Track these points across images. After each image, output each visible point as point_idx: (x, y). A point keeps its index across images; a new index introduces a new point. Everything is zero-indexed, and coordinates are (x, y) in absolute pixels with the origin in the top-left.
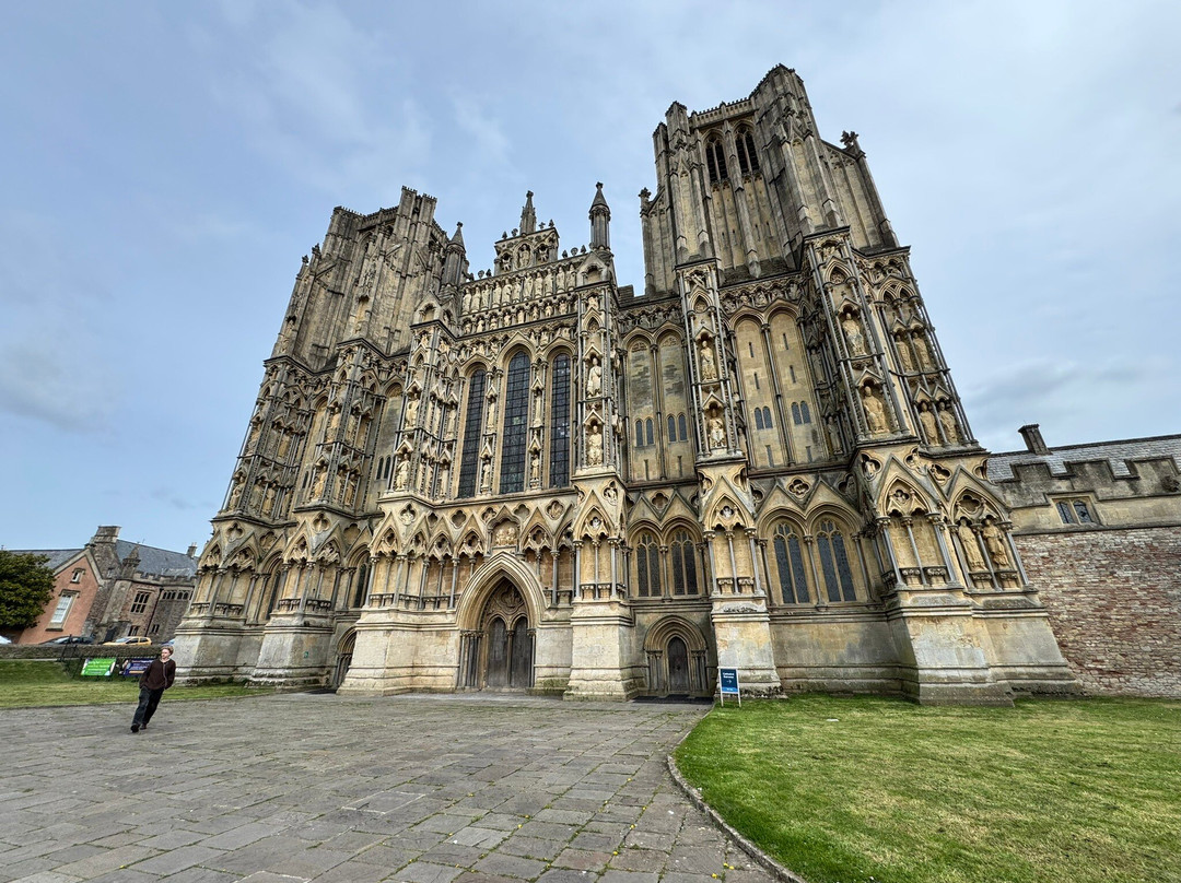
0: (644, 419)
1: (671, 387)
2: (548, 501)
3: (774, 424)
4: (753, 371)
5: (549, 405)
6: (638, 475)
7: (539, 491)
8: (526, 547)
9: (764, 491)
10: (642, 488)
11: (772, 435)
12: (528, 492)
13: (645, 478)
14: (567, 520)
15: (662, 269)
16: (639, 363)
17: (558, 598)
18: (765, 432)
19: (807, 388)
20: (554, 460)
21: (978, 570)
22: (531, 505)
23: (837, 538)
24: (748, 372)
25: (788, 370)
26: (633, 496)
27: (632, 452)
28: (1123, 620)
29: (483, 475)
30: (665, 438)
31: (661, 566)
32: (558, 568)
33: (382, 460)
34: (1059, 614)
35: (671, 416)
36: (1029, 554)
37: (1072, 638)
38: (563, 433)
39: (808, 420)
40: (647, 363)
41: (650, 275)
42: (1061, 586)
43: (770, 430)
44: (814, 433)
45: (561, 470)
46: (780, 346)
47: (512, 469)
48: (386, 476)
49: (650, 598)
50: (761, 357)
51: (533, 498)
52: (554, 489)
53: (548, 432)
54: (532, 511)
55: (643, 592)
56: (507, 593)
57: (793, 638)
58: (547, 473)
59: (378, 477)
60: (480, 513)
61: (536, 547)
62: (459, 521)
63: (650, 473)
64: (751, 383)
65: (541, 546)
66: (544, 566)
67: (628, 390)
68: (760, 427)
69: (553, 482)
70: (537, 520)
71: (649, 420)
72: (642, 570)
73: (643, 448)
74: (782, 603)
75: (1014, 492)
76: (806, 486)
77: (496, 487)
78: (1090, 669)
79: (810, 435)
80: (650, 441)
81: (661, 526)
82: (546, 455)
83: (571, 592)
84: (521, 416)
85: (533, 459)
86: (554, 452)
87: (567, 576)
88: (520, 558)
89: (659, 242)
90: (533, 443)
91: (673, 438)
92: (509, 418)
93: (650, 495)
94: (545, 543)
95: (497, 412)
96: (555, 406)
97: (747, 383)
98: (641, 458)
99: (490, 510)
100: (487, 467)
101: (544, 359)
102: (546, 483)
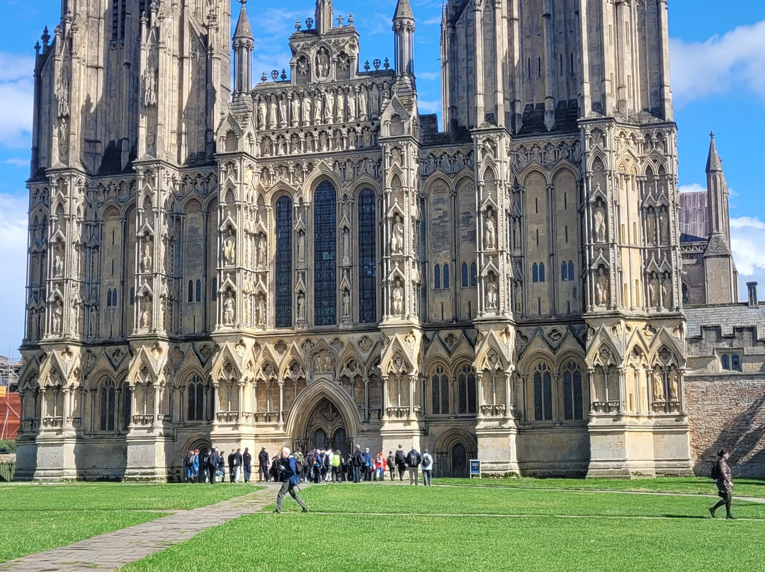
0: (441, 264)
1: (466, 234)
2: (358, 336)
3: (546, 278)
4: (535, 227)
5: (356, 243)
6: (435, 316)
7: (350, 327)
8: (342, 374)
9: (529, 336)
10: (436, 328)
11: (544, 287)
12: (341, 327)
13: (440, 318)
14: (376, 353)
15: (465, 100)
16: (440, 206)
17: (369, 414)
18: (539, 284)
19: (576, 247)
20: (362, 297)
21: (658, 400)
22: (344, 338)
23: (577, 374)
24: (532, 227)
25: (563, 230)
26: (429, 334)
27: (430, 295)
28: (733, 433)
29: (298, 308)
30: (459, 284)
31: (449, 392)
32: (369, 391)
33: (191, 282)
34: (700, 429)
35: (464, 264)
36: (695, 390)
37: (703, 443)
38: (370, 272)
39: (571, 278)
40: (446, 207)
41: (453, 108)
42: (707, 411)
43: (542, 283)
44: (575, 289)
45: (369, 307)
46: (560, 205)
47: (325, 303)
48: (198, 300)
49: (440, 415)
50: (543, 214)
51: (346, 331)
52: (363, 325)
53: (356, 271)
54: (346, 344)
55: (436, 411)
56: (326, 409)
57: (536, 444)
58: (357, 309)
59: (191, 299)
60: (300, 344)
61: (351, 374)
62: (281, 349)
63: (445, 314)
64: (533, 239)
65: (354, 374)
66: (357, 389)
67: (428, 233)
68: (535, 280)
69: (362, 318)
70: (351, 352)
71: (446, 265)
72: (435, 394)
73: (440, 291)
74: (533, 419)
75: (697, 346)
76: (560, 335)
77: (312, 320)
78: (708, 461)
79: (572, 290)
80: (446, 285)
81: (450, 360)
82: (356, 292)
83: (380, 410)
84: (329, 251)
85: (344, 295)
86: (362, 289)
87: (376, 397)
88: (337, 383)
89: (464, 64)
90: (343, 282)
91: (465, 284)
92: (318, 253)
93: (444, 334)
94: (357, 371)
95: (306, 245)
96: (361, 244)
97: (529, 237)
98: (438, 300)
99: (309, 341)
100: (301, 301)
101: (350, 195)
102: (357, 319)
